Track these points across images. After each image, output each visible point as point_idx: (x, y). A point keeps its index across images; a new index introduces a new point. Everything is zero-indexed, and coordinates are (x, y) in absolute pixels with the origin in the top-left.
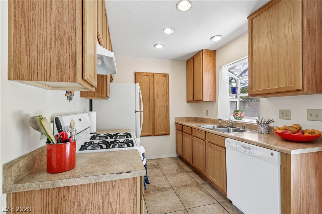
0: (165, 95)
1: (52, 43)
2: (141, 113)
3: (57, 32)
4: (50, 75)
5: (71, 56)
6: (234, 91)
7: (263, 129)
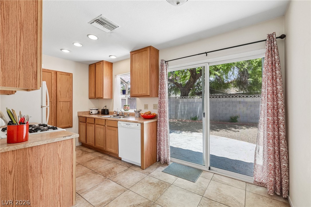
0: (68, 92)
1: (21, 65)
2: (47, 108)
3: (24, 59)
4: (19, 84)
5: (33, 74)
6: (124, 92)
7: (137, 115)
